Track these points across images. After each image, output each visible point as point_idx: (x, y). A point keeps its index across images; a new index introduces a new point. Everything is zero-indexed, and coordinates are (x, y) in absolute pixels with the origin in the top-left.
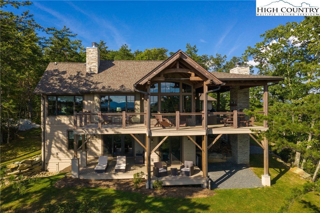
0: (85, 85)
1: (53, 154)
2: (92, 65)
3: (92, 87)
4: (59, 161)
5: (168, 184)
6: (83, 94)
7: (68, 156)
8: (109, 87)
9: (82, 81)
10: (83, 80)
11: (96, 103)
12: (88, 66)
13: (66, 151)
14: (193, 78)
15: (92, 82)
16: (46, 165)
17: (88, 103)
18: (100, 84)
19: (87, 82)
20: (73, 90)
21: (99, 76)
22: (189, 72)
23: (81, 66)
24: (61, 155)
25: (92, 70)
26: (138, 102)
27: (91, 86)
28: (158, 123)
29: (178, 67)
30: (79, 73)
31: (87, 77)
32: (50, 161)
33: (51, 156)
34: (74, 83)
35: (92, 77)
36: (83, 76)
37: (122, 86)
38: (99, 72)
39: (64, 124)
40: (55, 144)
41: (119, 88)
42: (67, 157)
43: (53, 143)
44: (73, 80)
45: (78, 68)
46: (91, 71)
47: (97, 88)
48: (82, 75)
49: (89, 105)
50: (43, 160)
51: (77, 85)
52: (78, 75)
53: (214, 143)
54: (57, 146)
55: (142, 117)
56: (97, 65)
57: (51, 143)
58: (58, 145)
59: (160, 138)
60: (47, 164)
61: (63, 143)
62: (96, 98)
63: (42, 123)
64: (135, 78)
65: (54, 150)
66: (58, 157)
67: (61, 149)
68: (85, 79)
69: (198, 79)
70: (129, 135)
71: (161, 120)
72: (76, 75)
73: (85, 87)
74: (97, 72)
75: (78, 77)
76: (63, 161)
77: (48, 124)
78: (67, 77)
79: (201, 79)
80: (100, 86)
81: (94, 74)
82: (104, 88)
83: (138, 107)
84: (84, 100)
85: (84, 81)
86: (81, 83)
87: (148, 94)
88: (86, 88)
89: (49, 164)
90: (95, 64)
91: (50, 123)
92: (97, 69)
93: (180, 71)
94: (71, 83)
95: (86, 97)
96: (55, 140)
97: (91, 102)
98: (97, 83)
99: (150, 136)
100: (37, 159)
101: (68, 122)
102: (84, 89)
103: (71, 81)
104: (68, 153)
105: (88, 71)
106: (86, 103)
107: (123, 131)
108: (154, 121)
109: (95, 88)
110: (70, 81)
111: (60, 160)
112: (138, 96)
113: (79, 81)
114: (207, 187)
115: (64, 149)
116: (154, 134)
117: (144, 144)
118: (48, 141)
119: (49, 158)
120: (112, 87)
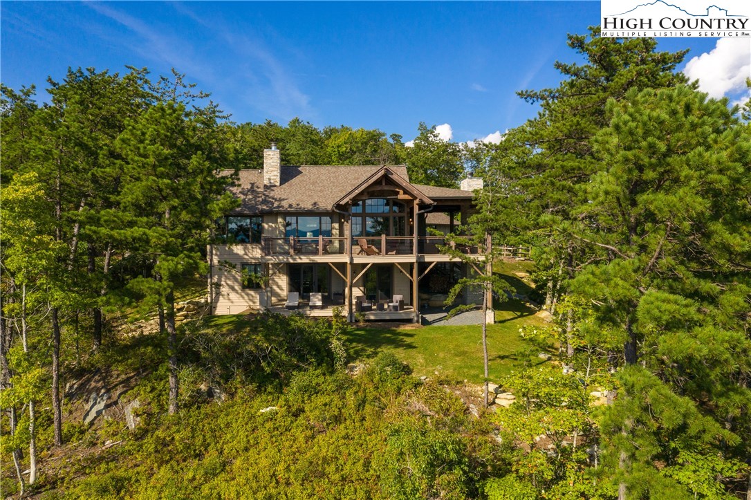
0: (265, 202)
1: (223, 295)
2: (272, 174)
3: (275, 205)
4: (230, 304)
5: (372, 317)
6: (264, 215)
7: (243, 297)
8: (298, 205)
9: (259, 197)
10: (260, 195)
11: (280, 226)
12: (266, 176)
13: (240, 291)
14: (401, 196)
15: (273, 199)
16: (213, 309)
17: (269, 226)
18: (285, 201)
19: (267, 198)
20: (249, 208)
21: (282, 190)
22: (397, 190)
23: (254, 174)
24: (233, 296)
25: (272, 181)
26: (336, 225)
27: (273, 204)
28: (362, 250)
29: (384, 184)
30: (253, 184)
31: (266, 191)
32: (219, 304)
33: (221, 297)
34: (249, 199)
35: (273, 190)
36: (259, 190)
37: (315, 203)
38: (280, 185)
39: (237, 254)
40: (225, 281)
41: (311, 207)
42: (241, 298)
43: (223, 279)
44: (246, 195)
45: (250, 178)
46: (270, 183)
47: (282, 207)
48: (258, 187)
49: (270, 229)
50: (209, 301)
51: (253, 202)
52: (252, 187)
53: (426, 272)
54: (227, 284)
55: (341, 243)
56: (279, 174)
57: (220, 279)
58: (229, 282)
59: (364, 265)
60: (215, 307)
61: (236, 280)
62: (280, 220)
63: (208, 253)
64: (331, 192)
65: (224, 290)
66: (229, 299)
67: (233, 288)
68: (264, 194)
69: (407, 197)
70: (327, 264)
71: (365, 247)
72: (249, 187)
73: (265, 205)
74: (278, 184)
75: (252, 190)
76: (236, 304)
77: (216, 255)
78: (238, 192)
79: (410, 198)
80: (285, 204)
81: (275, 186)
82: (290, 206)
83: (336, 232)
84: (263, 222)
85: (263, 197)
86: (258, 199)
87: (350, 215)
88: (267, 207)
89: (218, 308)
90: (275, 173)
91: (218, 253)
92: (278, 179)
93: (387, 188)
94: (245, 199)
95: (265, 218)
96: (226, 276)
97: (273, 225)
98: (280, 200)
99: (352, 263)
100: (203, 301)
101: (243, 252)
102: (264, 207)
103: (245, 197)
104: (243, 294)
105: (266, 182)
106: (266, 226)
107: (320, 259)
108: (357, 249)
109: (279, 207)
110: (243, 197)
111: (232, 302)
112: (336, 218)
113: (256, 197)
114: (418, 322)
115: (236, 288)
116: (356, 261)
117: (345, 274)
118: (216, 277)
119: (217, 300)
120: (302, 205)
